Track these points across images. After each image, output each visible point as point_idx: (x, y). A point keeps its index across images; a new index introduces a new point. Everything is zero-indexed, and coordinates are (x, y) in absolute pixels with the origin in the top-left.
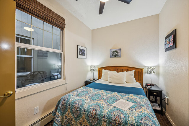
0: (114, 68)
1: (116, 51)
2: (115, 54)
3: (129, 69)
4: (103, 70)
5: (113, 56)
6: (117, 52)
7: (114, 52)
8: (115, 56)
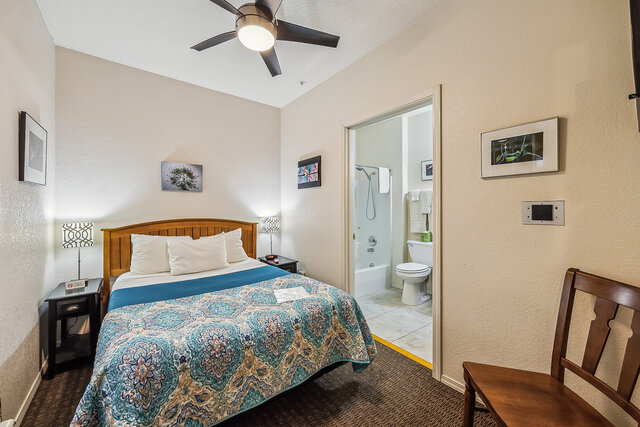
0: (180, 226)
1: (185, 171)
2: (181, 180)
3: (226, 226)
4: (133, 236)
5: (174, 186)
6: (190, 174)
7: (177, 171)
8: (183, 188)
